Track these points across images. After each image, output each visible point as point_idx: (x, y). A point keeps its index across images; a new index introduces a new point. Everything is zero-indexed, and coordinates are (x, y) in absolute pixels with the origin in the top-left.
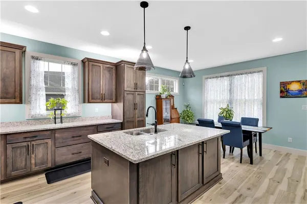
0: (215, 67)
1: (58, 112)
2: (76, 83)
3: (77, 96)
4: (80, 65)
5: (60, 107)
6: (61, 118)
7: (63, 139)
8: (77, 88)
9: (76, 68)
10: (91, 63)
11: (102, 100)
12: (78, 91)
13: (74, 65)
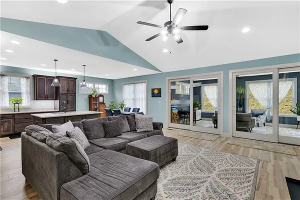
0: (123, 79)
1: (17, 105)
2: (28, 89)
3: (29, 96)
4: (32, 78)
5: (18, 102)
6: (19, 108)
7: (20, 119)
8: (29, 91)
9: (29, 80)
10: (38, 77)
11: (46, 98)
12: (30, 93)
13: (27, 78)
